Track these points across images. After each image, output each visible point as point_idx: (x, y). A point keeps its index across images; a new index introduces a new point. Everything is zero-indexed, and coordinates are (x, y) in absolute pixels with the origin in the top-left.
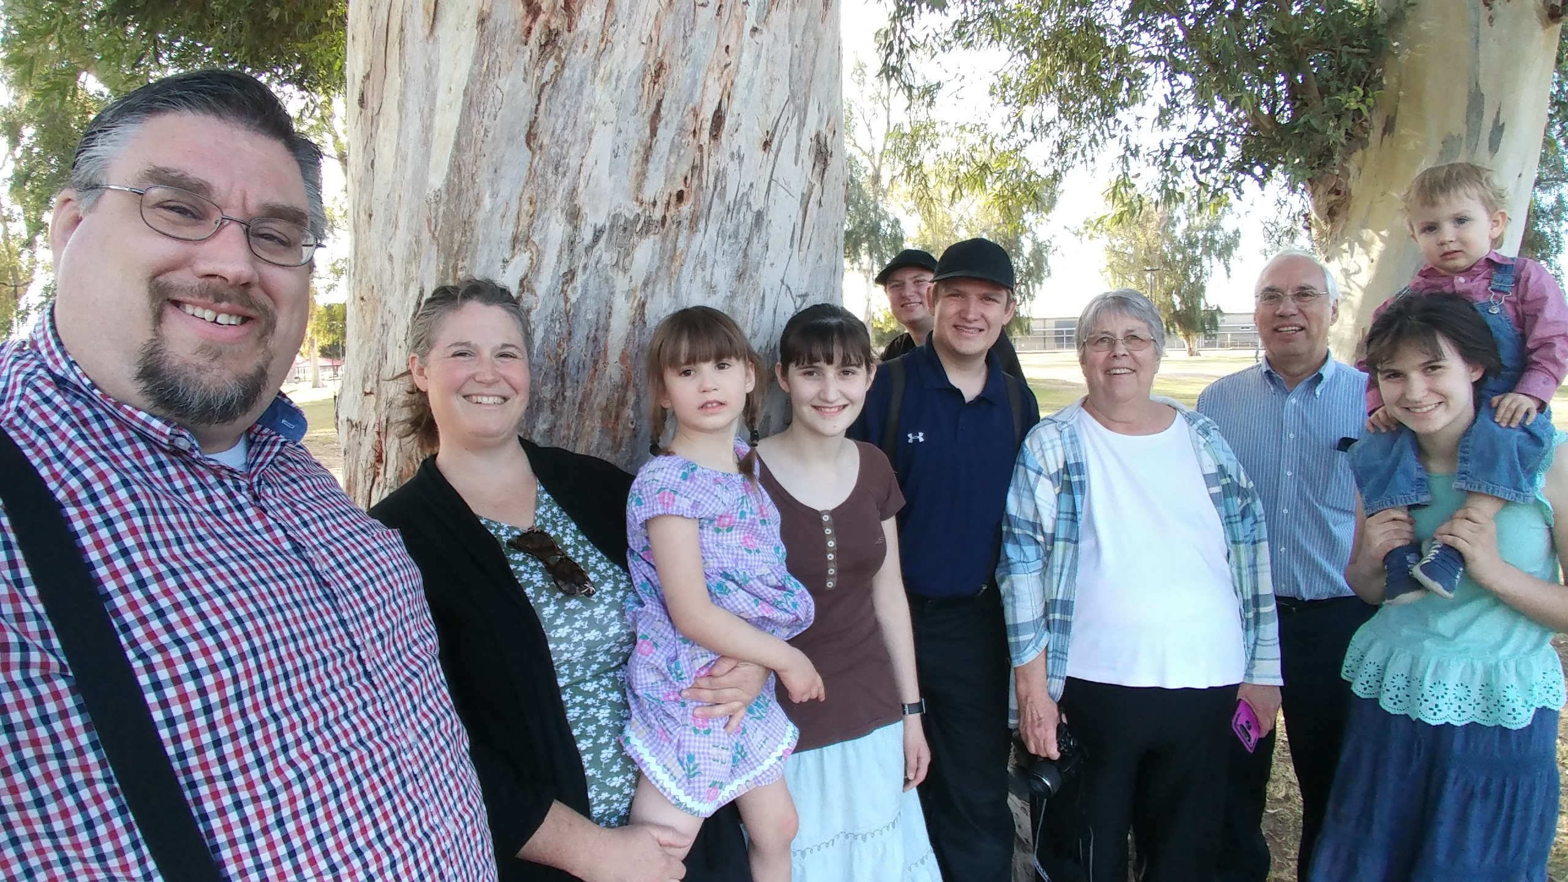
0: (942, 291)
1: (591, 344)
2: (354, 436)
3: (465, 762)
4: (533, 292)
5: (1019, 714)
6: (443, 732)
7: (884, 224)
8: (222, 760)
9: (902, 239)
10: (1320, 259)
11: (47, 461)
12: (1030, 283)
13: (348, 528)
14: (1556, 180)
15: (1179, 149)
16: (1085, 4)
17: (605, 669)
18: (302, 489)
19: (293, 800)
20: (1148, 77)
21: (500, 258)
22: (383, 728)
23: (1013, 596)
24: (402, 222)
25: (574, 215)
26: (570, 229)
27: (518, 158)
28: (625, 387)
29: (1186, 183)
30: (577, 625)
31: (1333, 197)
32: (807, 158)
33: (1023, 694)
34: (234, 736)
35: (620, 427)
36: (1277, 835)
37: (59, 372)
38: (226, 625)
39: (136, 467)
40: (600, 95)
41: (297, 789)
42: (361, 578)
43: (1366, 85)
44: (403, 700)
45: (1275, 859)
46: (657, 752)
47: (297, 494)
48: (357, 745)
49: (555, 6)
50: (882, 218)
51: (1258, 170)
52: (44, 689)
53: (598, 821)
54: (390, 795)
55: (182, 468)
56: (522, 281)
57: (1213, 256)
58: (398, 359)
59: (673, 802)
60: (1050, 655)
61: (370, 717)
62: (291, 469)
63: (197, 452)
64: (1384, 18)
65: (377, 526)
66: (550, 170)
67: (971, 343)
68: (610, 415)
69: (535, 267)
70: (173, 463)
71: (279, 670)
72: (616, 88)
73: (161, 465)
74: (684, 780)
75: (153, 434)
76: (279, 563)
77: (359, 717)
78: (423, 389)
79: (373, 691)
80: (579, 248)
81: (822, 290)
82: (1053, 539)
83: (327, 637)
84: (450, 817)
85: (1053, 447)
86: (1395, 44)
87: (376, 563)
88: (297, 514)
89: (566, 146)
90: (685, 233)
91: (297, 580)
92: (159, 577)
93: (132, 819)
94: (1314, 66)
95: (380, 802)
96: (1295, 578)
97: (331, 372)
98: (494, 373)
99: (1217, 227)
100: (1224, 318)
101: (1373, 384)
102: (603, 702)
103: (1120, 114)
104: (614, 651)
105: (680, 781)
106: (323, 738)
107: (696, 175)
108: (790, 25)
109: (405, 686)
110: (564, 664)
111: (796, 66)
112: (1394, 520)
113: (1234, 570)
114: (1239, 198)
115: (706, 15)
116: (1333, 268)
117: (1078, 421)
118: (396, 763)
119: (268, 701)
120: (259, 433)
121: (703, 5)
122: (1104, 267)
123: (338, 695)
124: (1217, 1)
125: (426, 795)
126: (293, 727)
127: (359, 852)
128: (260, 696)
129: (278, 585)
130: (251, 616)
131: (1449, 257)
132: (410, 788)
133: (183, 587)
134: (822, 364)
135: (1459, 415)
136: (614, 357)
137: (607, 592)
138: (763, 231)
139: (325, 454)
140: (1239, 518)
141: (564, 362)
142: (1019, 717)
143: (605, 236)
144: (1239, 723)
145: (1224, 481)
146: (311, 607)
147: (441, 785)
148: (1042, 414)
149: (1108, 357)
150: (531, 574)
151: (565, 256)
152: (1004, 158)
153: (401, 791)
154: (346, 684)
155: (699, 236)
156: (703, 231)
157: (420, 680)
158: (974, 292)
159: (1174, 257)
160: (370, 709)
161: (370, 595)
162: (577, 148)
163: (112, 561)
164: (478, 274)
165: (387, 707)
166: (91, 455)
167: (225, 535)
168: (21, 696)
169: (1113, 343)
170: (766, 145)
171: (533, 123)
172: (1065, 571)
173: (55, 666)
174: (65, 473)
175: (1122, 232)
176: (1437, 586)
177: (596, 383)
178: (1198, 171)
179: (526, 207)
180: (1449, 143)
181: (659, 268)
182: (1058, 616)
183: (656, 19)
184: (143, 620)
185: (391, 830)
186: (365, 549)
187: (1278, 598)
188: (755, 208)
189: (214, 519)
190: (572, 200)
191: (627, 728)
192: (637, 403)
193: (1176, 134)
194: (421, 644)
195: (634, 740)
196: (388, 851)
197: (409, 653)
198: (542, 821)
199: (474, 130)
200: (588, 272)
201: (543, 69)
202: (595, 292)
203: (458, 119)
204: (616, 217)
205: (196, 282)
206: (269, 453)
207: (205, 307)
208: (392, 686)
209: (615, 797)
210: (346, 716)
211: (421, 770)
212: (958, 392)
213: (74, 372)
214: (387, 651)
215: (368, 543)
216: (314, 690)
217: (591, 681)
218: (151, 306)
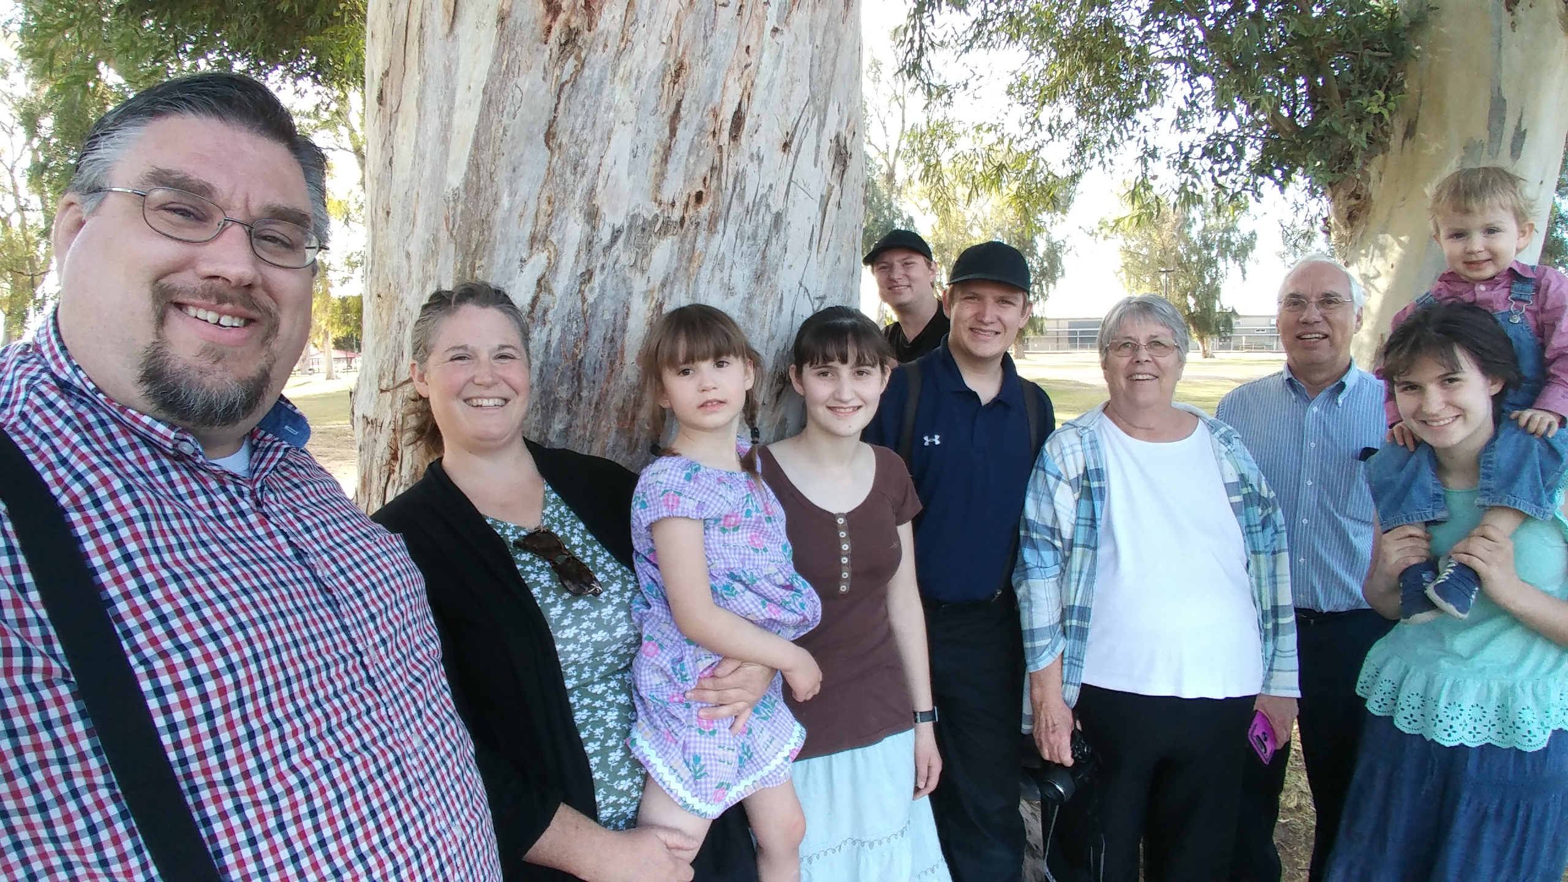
0: (958, 295)
1: (608, 345)
2: (370, 433)
4: (550, 291)
5: (1033, 720)
6: (449, 737)
8: (224, 765)
11: (50, 467)
12: (1044, 282)
13: (350, 533)
15: (1198, 152)
16: (1105, 4)
17: (613, 671)
18: (304, 494)
19: (294, 805)
20: (1167, 78)
21: (517, 257)
22: (387, 734)
23: (1030, 600)
24: (420, 220)
25: (592, 215)
26: (588, 228)
27: (536, 159)
29: (1205, 187)
30: (585, 625)
31: (1353, 202)
32: (826, 159)
33: (1038, 699)
34: (236, 742)
35: (637, 428)
36: (1288, 844)
37: (63, 376)
38: (229, 631)
39: (139, 472)
40: (620, 94)
41: (299, 795)
42: (363, 584)
43: (1388, 89)
44: (407, 705)
45: (1286, 869)
46: (663, 753)
47: (300, 499)
48: (361, 750)
49: (575, 5)
50: (896, 216)
51: (1278, 173)
52: (46, 694)
53: (606, 824)
54: (394, 800)
55: (185, 473)
56: (539, 281)
57: (1229, 258)
59: (680, 803)
60: (1066, 661)
61: (374, 722)
62: (293, 474)
63: (200, 457)
64: (1405, 22)
65: (381, 531)
66: (569, 170)
67: (988, 345)
68: (626, 416)
69: (552, 267)
70: (177, 469)
71: (281, 676)
72: (636, 89)
73: (164, 470)
74: (691, 782)
75: (157, 438)
76: (281, 569)
77: (363, 722)
78: (425, 396)
79: (377, 696)
80: (597, 249)
81: (840, 292)
82: (1071, 544)
83: (330, 643)
84: (457, 822)
85: (1073, 453)
86: (1418, 48)
87: (378, 568)
88: (299, 520)
89: (584, 147)
90: (704, 233)
91: (299, 587)
92: (161, 583)
93: (134, 824)
94: (1335, 68)
95: (384, 807)
96: (1313, 588)
97: (345, 365)
98: (494, 374)
99: (1234, 229)
100: (1240, 320)
101: (1390, 396)
102: (610, 704)
103: (1139, 115)
104: (622, 652)
105: (686, 782)
106: (326, 743)
107: (715, 176)
108: (811, 26)
109: (409, 692)
110: (571, 665)
111: (816, 67)
112: (1411, 536)
113: (1254, 580)
114: (1257, 200)
115: (726, 15)
117: (1099, 427)
118: (401, 768)
119: (270, 707)
120: (262, 438)
121: (724, 5)
122: (1118, 269)
123: (342, 701)
124: (1239, 3)
125: (433, 800)
126: (295, 733)
127: (362, 858)
128: (262, 701)
129: (280, 591)
130: (253, 622)
131: (1474, 266)
132: (415, 793)
133: (185, 592)
134: (836, 364)
137: (615, 593)
138: (782, 233)
139: (338, 446)
140: (1259, 528)
141: (580, 362)
142: (1033, 723)
143: (623, 236)
144: (1255, 734)
145: (1245, 491)
146: (313, 612)
147: (447, 790)
149: (1131, 362)
150: (538, 574)
151: (583, 256)
152: (1021, 158)
153: (407, 797)
154: (349, 689)
155: (718, 237)
156: (721, 233)
157: (423, 685)
158: (990, 294)
159: (1189, 257)
160: (374, 714)
161: (373, 601)
162: (596, 147)
163: (115, 567)
165: (391, 712)
166: (95, 460)
167: (227, 541)
168: (24, 701)
169: (1136, 348)
170: (786, 146)
171: (552, 123)
172: (1083, 578)
173: (57, 673)
174: (69, 479)
175: (1137, 233)
176: (1448, 606)
177: (612, 383)
178: (1217, 174)
179: (544, 206)
180: (1470, 148)
181: (677, 269)
182: (1074, 622)
183: (677, 19)
184: (146, 626)
185: (395, 835)
186: (367, 554)
187: (1297, 610)
188: (774, 210)
189: (217, 524)
190: (590, 200)
191: (634, 730)
193: (1195, 138)
194: (424, 649)
195: (640, 742)
196: (392, 856)
197: (412, 659)
198: (548, 825)
199: (493, 129)
200: (606, 272)
201: (562, 68)
202: (613, 293)
203: (477, 117)
204: (634, 217)
205: (199, 283)
206: (272, 460)
207: (208, 309)
208: (396, 692)
209: (622, 800)
210: (350, 721)
211: (427, 775)
212: (974, 395)
213: (79, 377)
214: (391, 657)
215: (370, 548)
216: (316, 696)
217: (599, 683)
218: (153, 308)
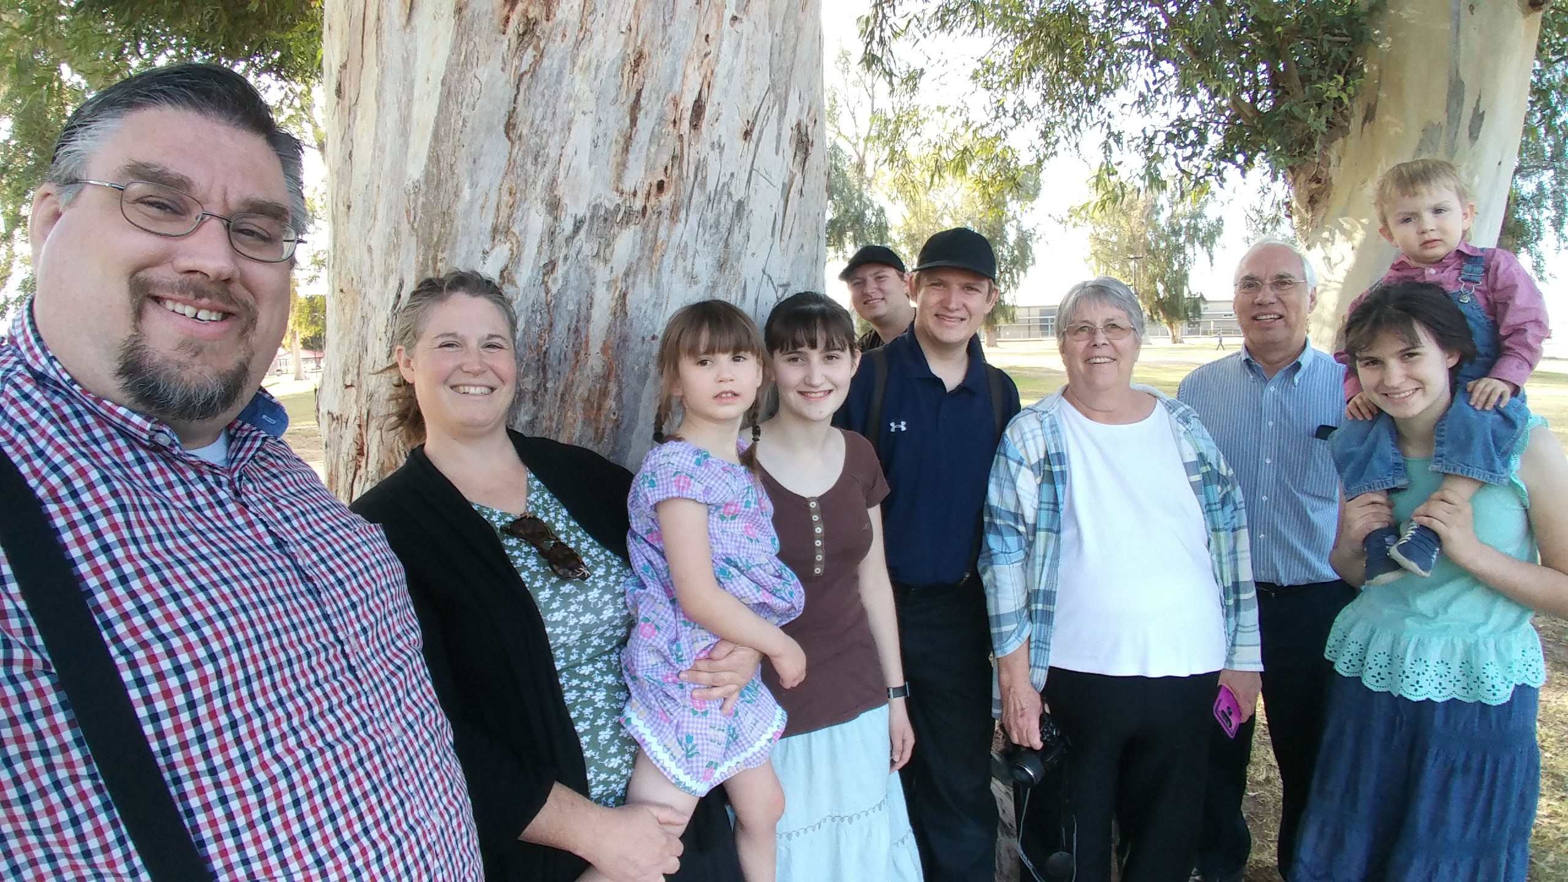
0: (925, 280)
1: (572, 336)
2: (335, 429)
3: (449, 756)
4: (513, 283)
5: (1002, 704)
6: (428, 725)
7: (869, 213)
8: (207, 755)
9: (887, 228)
10: (1301, 248)
11: (27, 458)
12: (1014, 271)
13: (330, 523)
14: (1537, 167)
15: (1161, 137)
17: (600, 652)
18: (283, 484)
19: (278, 795)
21: (480, 249)
22: (368, 723)
23: (996, 587)
24: (381, 213)
25: (554, 206)
26: (550, 219)
27: (497, 149)
28: (606, 378)
29: (1167, 170)
30: (573, 608)
31: (1314, 186)
32: (788, 148)
33: (1005, 684)
34: (219, 732)
35: (603, 418)
36: (1257, 816)
37: (38, 368)
38: (209, 620)
39: (116, 463)
40: (579, 84)
41: (283, 784)
42: (344, 573)
43: (1347, 73)
44: (387, 694)
46: (658, 732)
47: (278, 489)
48: (342, 739)
50: (866, 207)
51: (1240, 158)
52: (27, 686)
53: (598, 801)
54: (375, 789)
55: (162, 464)
56: (502, 272)
57: (1197, 244)
58: (378, 352)
59: (673, 781)
60: (1033, 645)
61: (355, 711)
62: (272, 465)
63: (177, 448)
64: (1364, 7)
65: (361, 521)
66: (529, 160)
67: (953, 331)
68: (592, 407)
69: (515, 258)
70: (154, 460)
71: (263, 666)
72: (596, 77)
73: (140, 461)
74: (684, 760)
75: (133, 429)
76: (261, 558)
77: (344, 711)
78: (409, 381)
79: (357, 685)
80: (560, 239)
81: (804, 279)
82: (1035, 529)
83: (311, 632)
84: (436, 810)
85: (1034, 437)
86: (1377, 32)
87: (359, 557)
88: (278, 509)
89: (545, 136)
90: (666, 223)
91: (280, 575)
92: (141, 573)
93: (117, 815)
94: (1296, 54)
95: (365, 795)
96: (1274, 565)
97: (313, 365)
98: (481, 363)
99: (1200, 215)
100: (1208, 305)
101: (1352, 373)
102: (598, 685)
103: (1104, 100)
104: (608, 634)
105: (679, 760)
106: (309, 732)
107: (676, 166)
108: (770, 14)
109: (389, 680)
110: (560, 648)
111: (776, 55)
112: (1373, 503)
113: (1215, 557)
114: (1221, 186)
115: (685, 4)
116: (1314, 258)
117: (1059, 410)
118: (381, 757)
119: (252, 696)
120: (240, 428)
122: (1088, 256)
123: (323, 689)
125: (412, 788)
126: (278, 722)
127: (345, 846)
128: (244, 691)
129: (260, 581)
130: (234, 612)
131: (1429, 245)
132: (395, 781)
133: (165, 582)
134: (805, 349)
135: (1435, 402)
136: (595, 348)
137: (600, 577)
138: (744, 221)
139: (308, 447)
140: (1219, 506)
141: (545, 353)
142: (1002, 707)
143: (586, 226)
144: (1220, 709)
145: (1204, 469)
146: (294, 601)
147: (426, 778)
148: (1024, 403)
149: (1088, 346)
150: (526, 559)
151: (545, 247)
152: (987, 145)
153: (387, 785)
154: (331, 678)
155: (680, 226)
156: (683, 221)
157: (404, 674)
158: (956, 281)
159: (1157, 243)
160: (355, 703)
161: (353, 589)
162: (557, 138)
163: (93, 558)
164: (461, 264)
165: (372, 701)
166: (71, 451)
167: (206, 531)
169: (1093, 332)
170: (747, 134)
171: (512, 114)
172: (1048, 561)
173: (38, 665)
174: (45, 470)
175: (1105, 220)
176: (1413, 566)
177: (577, 374)
178: (1180, 159)
179: (506, 197)
180: (1428, 132)
181: (639, 259)
182: (1040, 606)
183: (636, 7)
184: (125, 616)
185: (377, 824)
186: (347, 543)
187: (1257, 584)
188: (736, 198)
189: (194, 514)
190: (552, 191)
191: (627, 709)
192: (619, 395)
193: (1159, 121)
194: (405, 638)
195: (635, 721)
196: (374, 844)
197: (393, 647)
198: (544, 803)
199: (452, 121)
200: (568, 262)
201: (521, 59)
202: (577, 283)
203: (436, 109)
204: (596, 207)
205: (177, 278)
206: (250, 449)
207: (185, 303)
208: (377, 680)
209: (612, 778)
210: (331, 710)
211: (406, 764)
212: (939, 382)
213: (54, 368)
214: (371, 646)
215: (350, 537)
216: (298, 685)
217: (586, 664)
218: (131, 301)
